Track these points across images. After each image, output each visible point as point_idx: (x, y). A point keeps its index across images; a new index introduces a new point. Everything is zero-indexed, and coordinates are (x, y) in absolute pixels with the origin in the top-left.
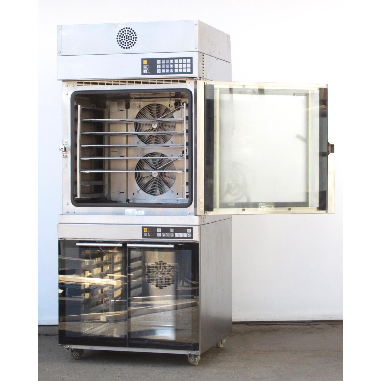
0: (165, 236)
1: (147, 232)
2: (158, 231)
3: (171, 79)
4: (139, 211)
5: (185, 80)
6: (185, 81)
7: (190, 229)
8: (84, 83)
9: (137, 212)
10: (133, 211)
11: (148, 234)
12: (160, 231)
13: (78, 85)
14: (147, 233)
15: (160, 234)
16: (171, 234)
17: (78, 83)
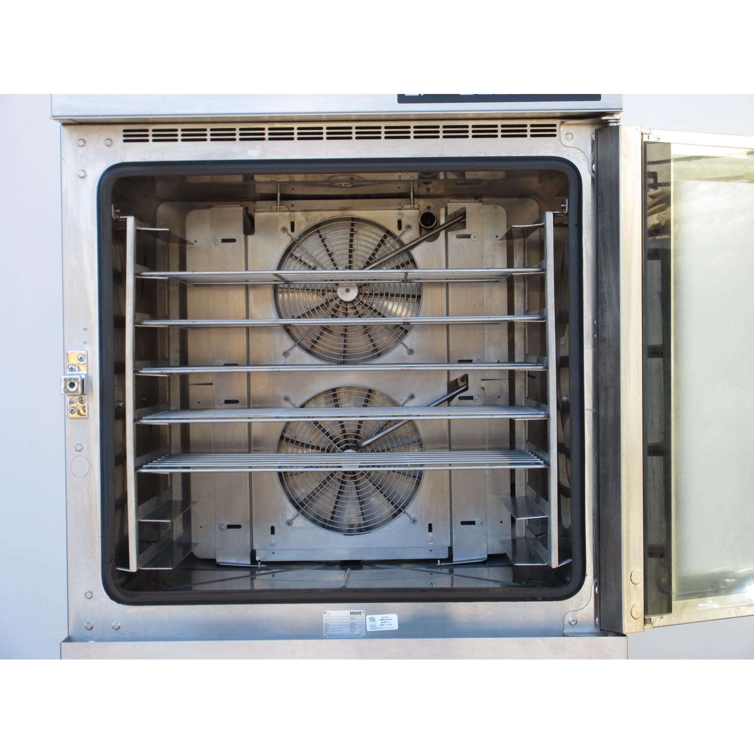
3: (499, 123)
4: (378, 617)
5: (555, 125)
6: (555, 130)
8: (150, 133)
9: (368, 621)
10: (352, 619)
13: (125, 141)
17: (125, 131)
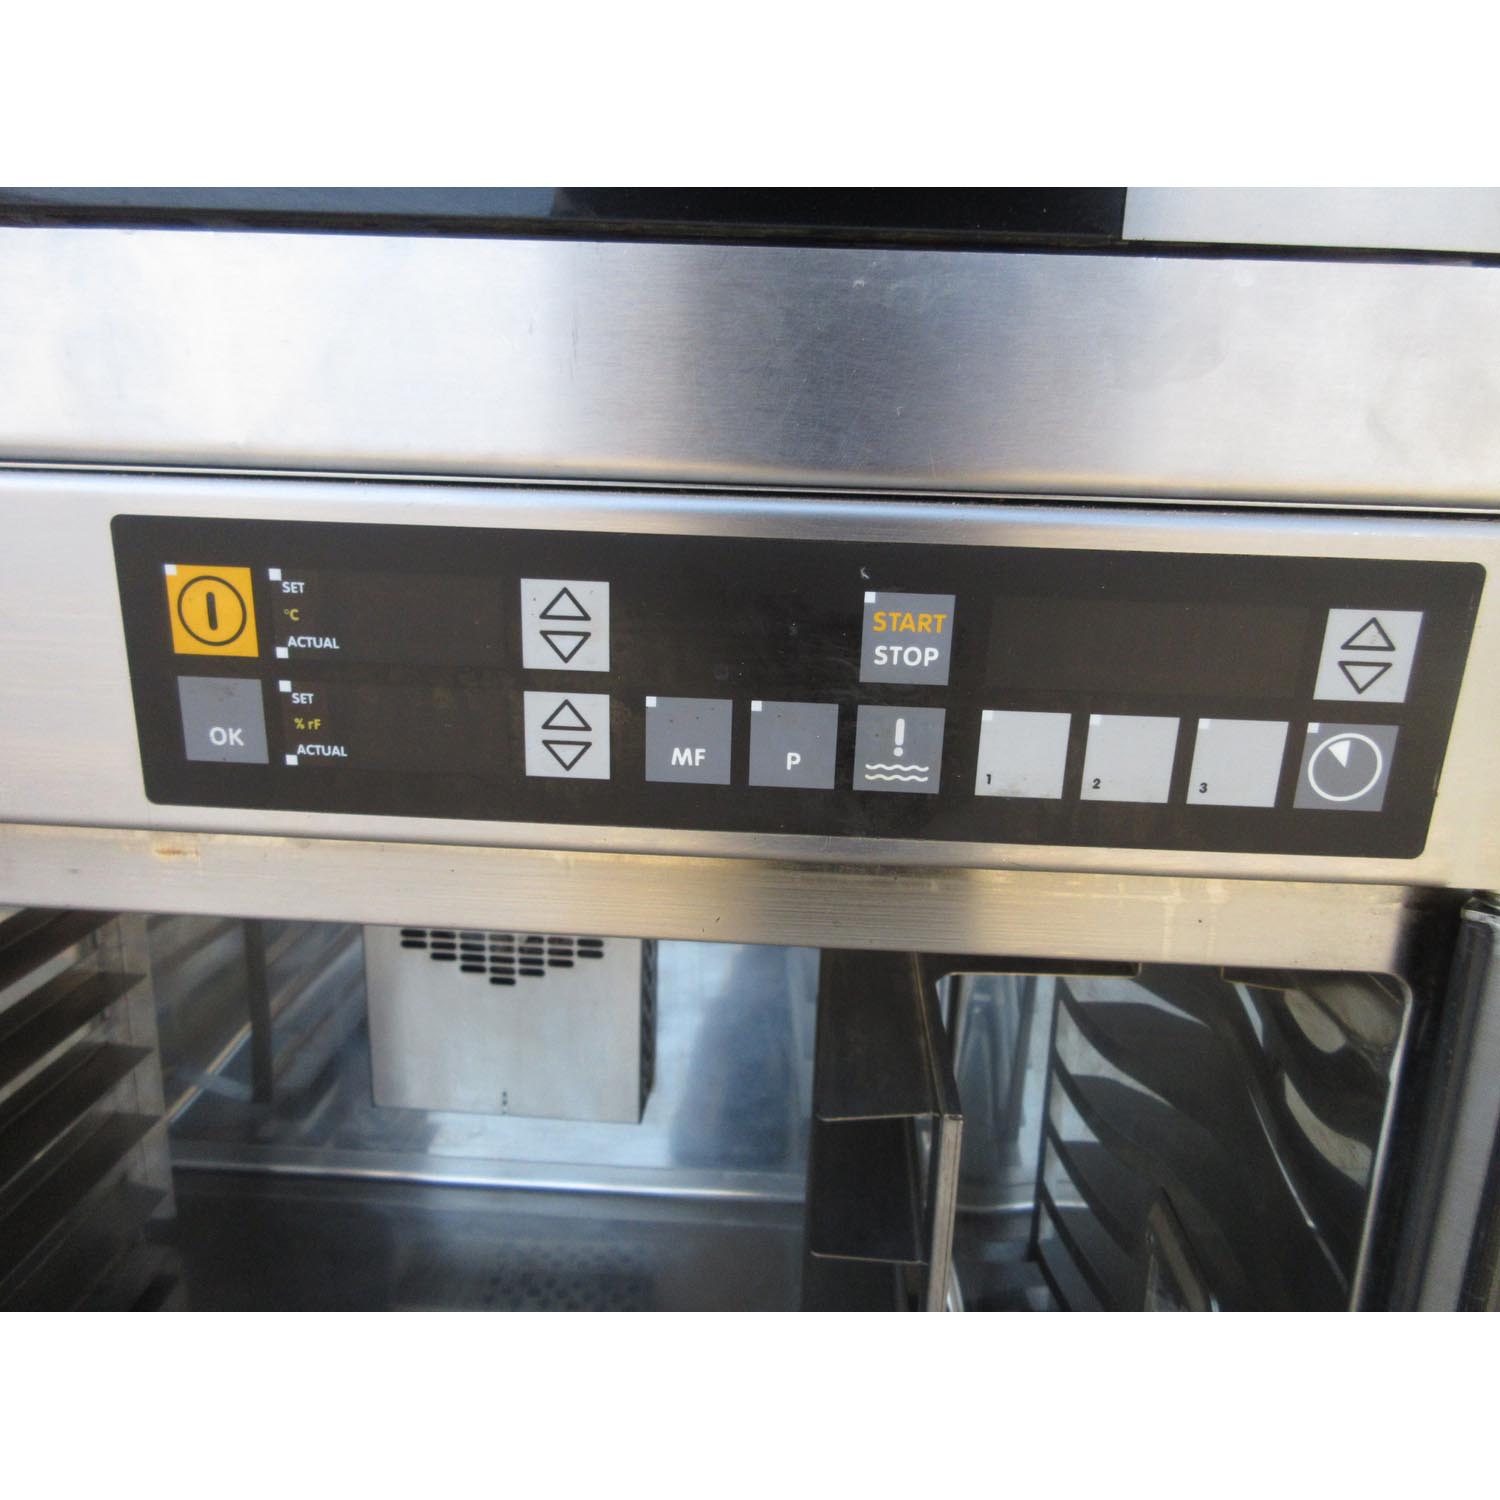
0: (722, 776)
1: (263, 668)
2: (536, 655)
7: (1405, 626)
11: (276, 709)
12: (596, 657)
14: (252, 689)
15: (597, 708)
16: (868, 716)
